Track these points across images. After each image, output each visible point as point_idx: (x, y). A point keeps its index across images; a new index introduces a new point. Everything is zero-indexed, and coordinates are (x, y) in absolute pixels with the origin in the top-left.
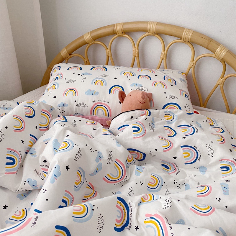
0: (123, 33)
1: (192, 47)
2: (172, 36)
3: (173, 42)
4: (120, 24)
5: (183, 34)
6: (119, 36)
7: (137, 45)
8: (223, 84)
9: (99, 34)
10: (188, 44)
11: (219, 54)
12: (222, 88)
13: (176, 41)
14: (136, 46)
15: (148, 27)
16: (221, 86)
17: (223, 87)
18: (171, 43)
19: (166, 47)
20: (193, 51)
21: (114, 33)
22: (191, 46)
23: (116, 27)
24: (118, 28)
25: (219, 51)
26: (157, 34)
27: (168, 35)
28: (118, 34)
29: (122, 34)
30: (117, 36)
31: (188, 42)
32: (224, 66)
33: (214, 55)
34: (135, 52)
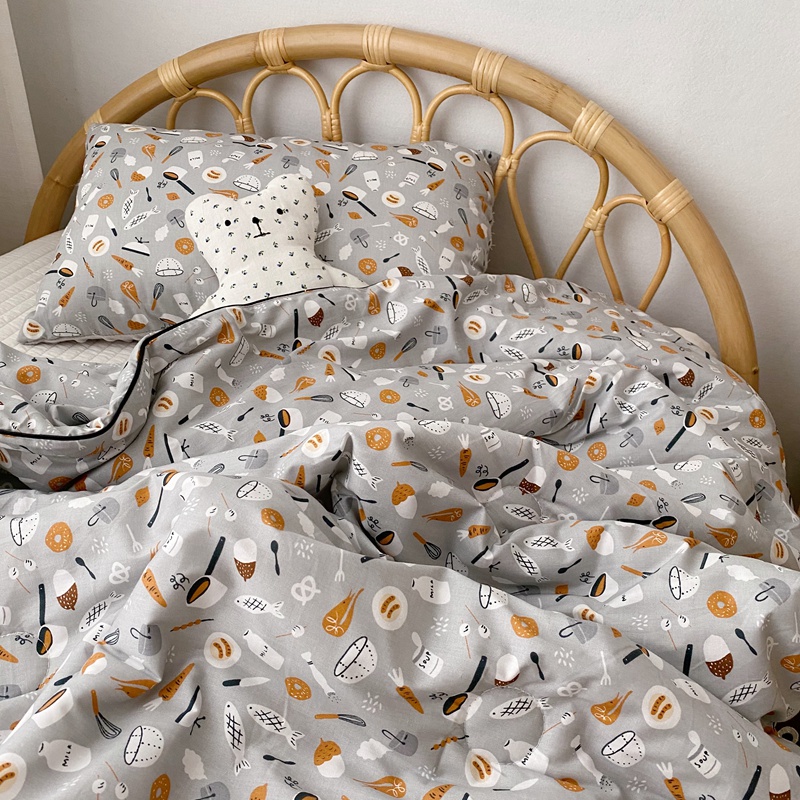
0: (285, 63)
1: (503, 109)
2: (439, 72)
3: (445, 93)
4: (275, 33)
5: (475, 69)
6: (275, 72)
7: (333, 103)
8: (603, 227)
9: (208, 66)
10: (492, 99)
11: (585, 131)
12: (599, 240)
13: (453, 90)
14: (332, 105)
15: (365, 43)
16: (598, 232)
17: (602, 235)
18: (441, 95)
19: (427, 107)
20: (508, 123)
21: (257, 63)
22: (503, 105)
23: (261, 44)
24: (269, 46)
25: (583, 122)
26: (396, 66)
27: (429, 70)
28: (270, 67)
29: (282, 66)
30: (266, 71)
31: (491, 92)
32: (603, 169)
33: (569, 137)
34: (329, 125)
